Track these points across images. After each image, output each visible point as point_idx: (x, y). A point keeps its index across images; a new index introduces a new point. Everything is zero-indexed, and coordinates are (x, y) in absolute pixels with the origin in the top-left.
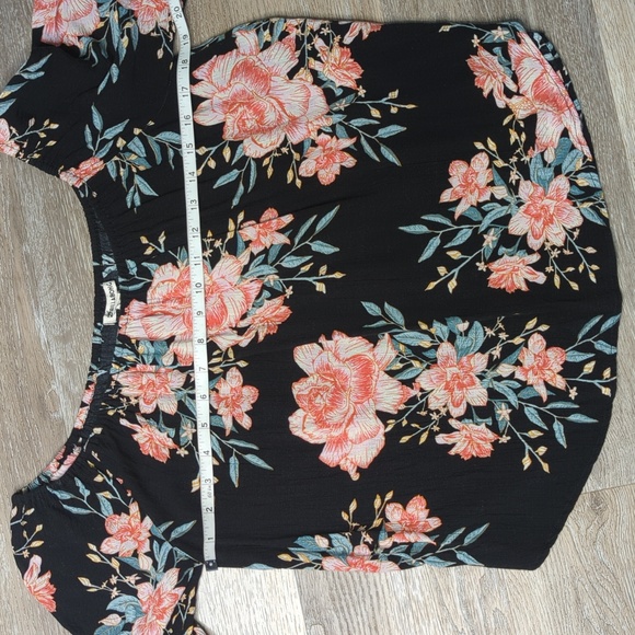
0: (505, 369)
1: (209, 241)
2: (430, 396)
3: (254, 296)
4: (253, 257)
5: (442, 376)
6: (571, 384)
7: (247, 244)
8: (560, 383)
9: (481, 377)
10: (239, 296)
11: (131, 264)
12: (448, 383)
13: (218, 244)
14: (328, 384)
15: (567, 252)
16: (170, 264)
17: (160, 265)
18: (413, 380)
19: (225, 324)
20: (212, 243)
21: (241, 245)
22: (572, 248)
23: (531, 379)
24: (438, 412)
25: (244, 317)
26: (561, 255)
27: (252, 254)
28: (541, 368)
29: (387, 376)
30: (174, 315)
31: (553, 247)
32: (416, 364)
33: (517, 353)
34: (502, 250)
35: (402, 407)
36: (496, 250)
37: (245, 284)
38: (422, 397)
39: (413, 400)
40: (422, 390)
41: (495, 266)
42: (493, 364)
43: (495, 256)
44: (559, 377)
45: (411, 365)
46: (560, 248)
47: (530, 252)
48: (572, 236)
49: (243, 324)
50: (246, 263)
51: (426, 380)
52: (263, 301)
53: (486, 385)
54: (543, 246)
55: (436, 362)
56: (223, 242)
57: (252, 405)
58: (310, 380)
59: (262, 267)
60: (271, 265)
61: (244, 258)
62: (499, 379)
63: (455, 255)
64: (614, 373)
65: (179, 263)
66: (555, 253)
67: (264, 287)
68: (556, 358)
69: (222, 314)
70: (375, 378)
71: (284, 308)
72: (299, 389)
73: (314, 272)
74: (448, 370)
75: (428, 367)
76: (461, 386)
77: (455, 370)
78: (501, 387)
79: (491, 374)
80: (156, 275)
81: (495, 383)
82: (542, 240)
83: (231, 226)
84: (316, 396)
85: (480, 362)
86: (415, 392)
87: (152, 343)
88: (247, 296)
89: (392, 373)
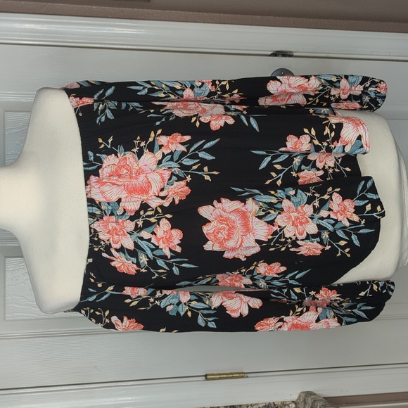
0: (324, 213)
1: (137, 142)
2: (285, 230)
3: (167, 178)
4: (164, 156)
5: (289, 218)
6: (362, 218)
7: (161, 146)
8: (356, 218)
9: (312, 218)
10: (158, 178)
11: (90, 153)
12: (293, 222)
13: (143, 144)
14: (224, 225)
15: (337, 170)
16: (113, 155)
17: (108, 155)
18: (273, 221)
19: (151, 193)
20: (139, 143)
21: (156, 147)
22: (339, 168)
23: (340, 218)
24: (291, 238)
25: (162, 190)
26: (334, 171)
27: (163, 153)
28: (343, 211)
29: (257, 219)
30: (118, 185)
31: (329, 167)
32: (272, 212)
33: (327, 204)
34: (303, 167)
35: (270, 237)
36: (300, 167)
37: (161, 171)
38: (280, 231)
39: (275, 233)
40: (279, 227)
41: (301, 174)
42: (316, 210)
43: (300, 170)
44: (354, 215)
45: (269, 213)
46: (333, 168)
47: (318, 169)
48: (338, 162)
49: (162, 194)
50: (160, 158)
51: (280, 220)
52: (173, 182)
53: (315, 222)
54: (324, 167)
55: (283, 210)
56: (146, 143)
57: (180, 240)
58: (212, 224)
59: (170, 163)
60: (176, 162)
61: (159, 155)
62: (322, 219)
63: (278, 167)
64: (382, 208)
65: (119, 155)
66: (331, 171)
67: (172, 174)
68: (350, 205)
69: (149, 187)
70: (251, 220)
71: (186, 188)
72: (206, 229)
73: (201, 169)
74: (291, 214)
75: (279, 213)
76: (302, 224)
77: (296, 214)
78: (324, 223)
79: (317, 216)
80: (105, 161)
81: (320, 221)
82: (323, 164)
83: (152, 134)
84: (218, 233)
85: (309, 210)
86: (276, 228)
87: (108, 203)
88: (163, 179)
89: (260, 217)
